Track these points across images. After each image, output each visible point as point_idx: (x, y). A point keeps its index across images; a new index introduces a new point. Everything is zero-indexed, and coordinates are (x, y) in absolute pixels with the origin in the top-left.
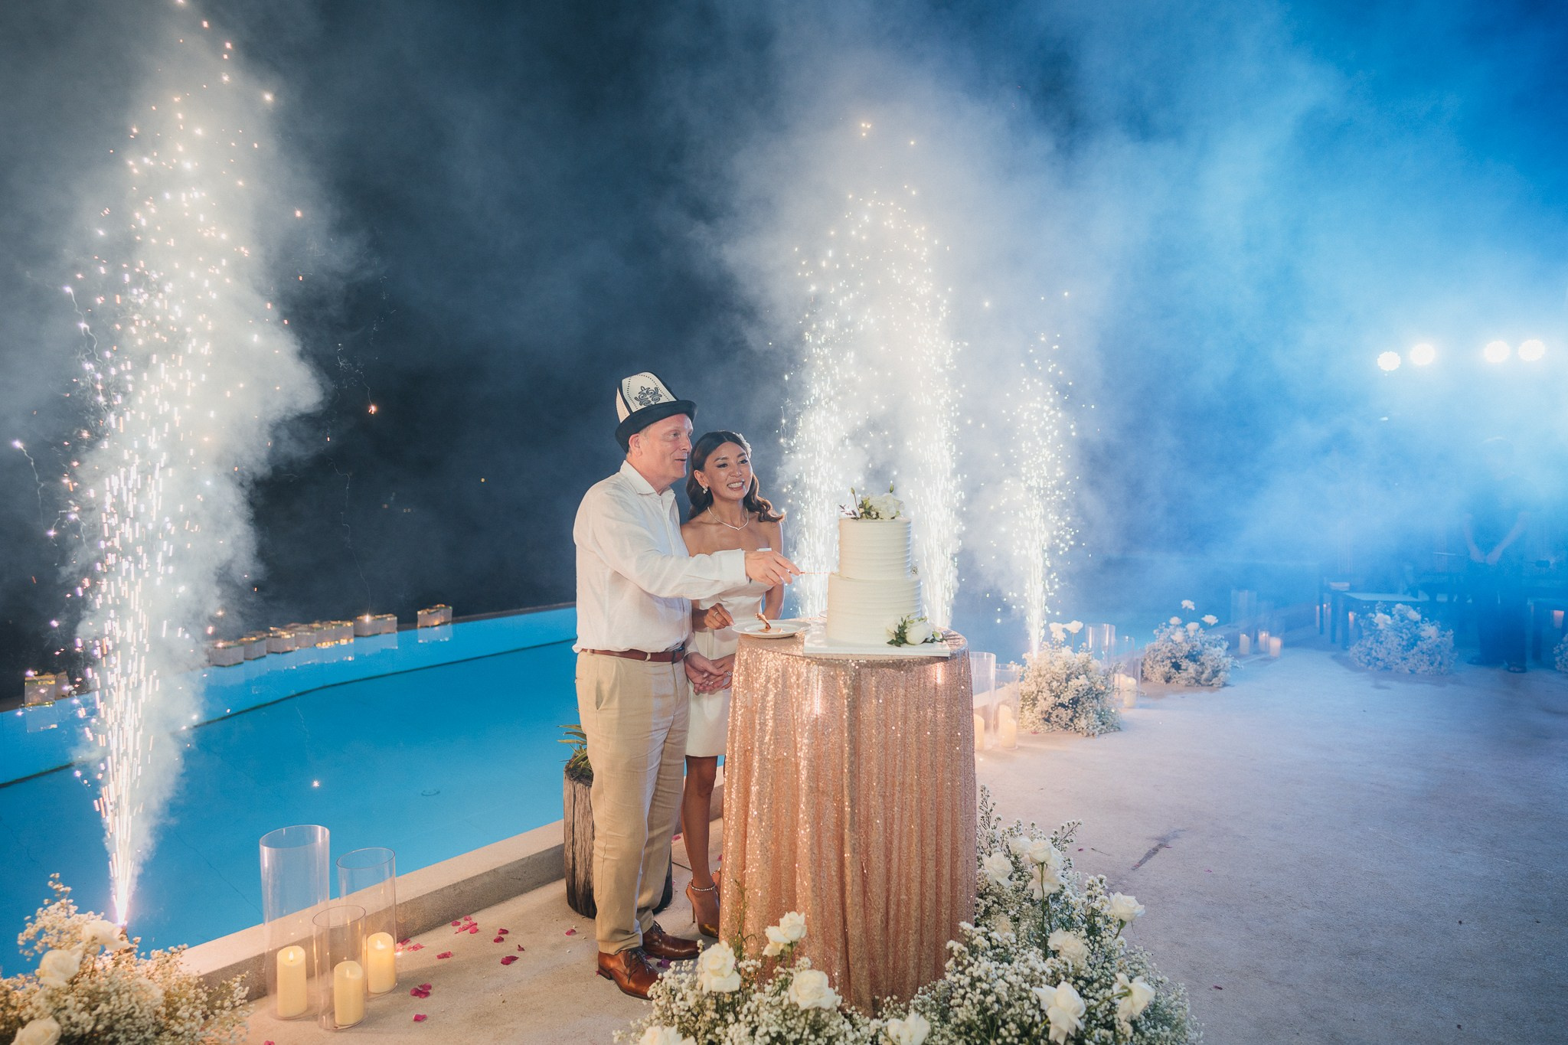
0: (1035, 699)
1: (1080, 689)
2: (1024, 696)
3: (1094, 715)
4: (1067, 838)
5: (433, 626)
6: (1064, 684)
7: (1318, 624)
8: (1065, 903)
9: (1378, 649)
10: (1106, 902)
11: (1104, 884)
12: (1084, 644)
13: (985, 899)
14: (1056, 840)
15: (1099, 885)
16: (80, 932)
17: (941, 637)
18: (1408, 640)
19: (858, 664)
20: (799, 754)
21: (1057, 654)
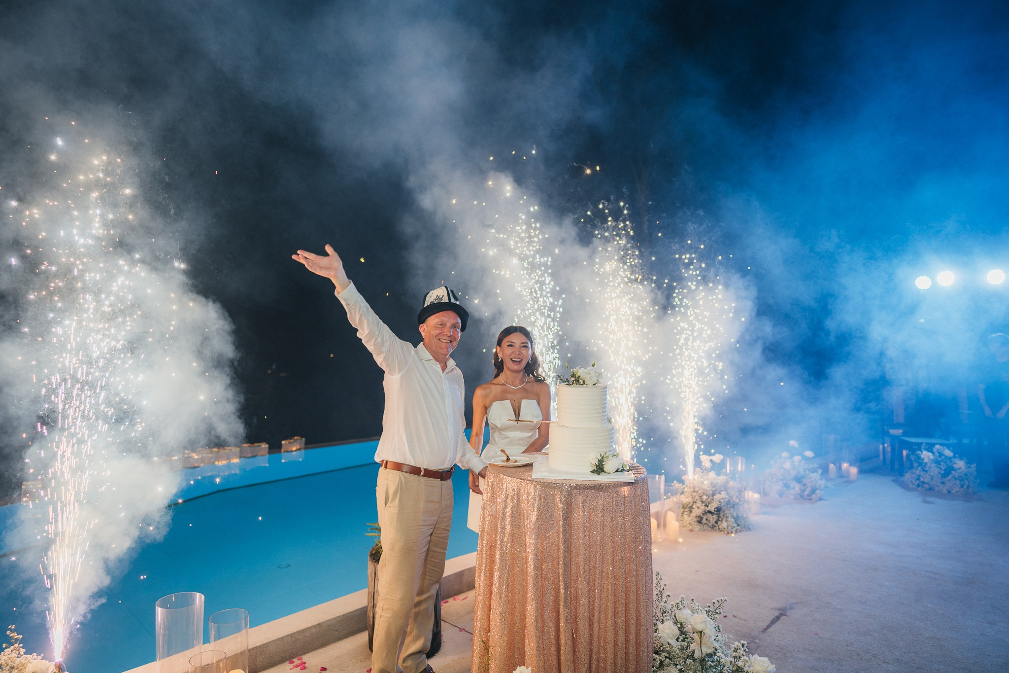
0: (691, 507)
1: (722, 501)
2: (683, 505)
3: (732, 520)
4: (717, 611)
5: (292, 451)
6: (711, 497)
7: (881, 458)
8: (717, 661)
9: (924, 476)
10: (748, 662)
11: (745, 648)
12: (724, 470)
13: (660, 655)
14: (709, 612)
15: (742, 648)
16: (25, 668)
17: (628, 468)
18: (945, 470)
19: (570, 487)
20: (528, 550)
21: (706, 477)
